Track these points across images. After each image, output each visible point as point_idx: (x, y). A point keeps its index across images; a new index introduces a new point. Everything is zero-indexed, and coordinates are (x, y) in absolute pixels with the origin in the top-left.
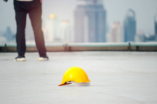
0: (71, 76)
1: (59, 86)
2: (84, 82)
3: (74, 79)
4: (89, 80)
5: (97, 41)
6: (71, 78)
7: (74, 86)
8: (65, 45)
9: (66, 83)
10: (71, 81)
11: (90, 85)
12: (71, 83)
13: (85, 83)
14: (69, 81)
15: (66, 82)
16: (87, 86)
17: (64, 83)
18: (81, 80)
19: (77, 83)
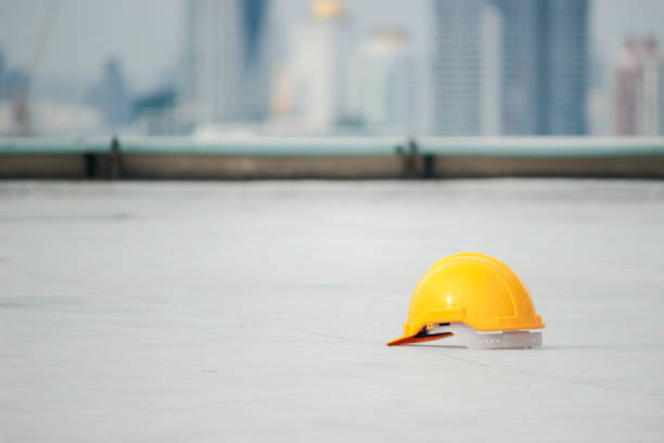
0: (449, 300)
1: (390, 345)
2: (514, 326)
3: (464, 311)
4: (539, 319)
5: (543, 129)
6: (449, 308)
7: (465, 347)
8: (407, 149)
9: (423, 335)
10: (448, 324)
11: (544, 343)
12: (449, 334)
13: (520, 333)
14: (441, 325)
15: (425, 328)
16: (530, 348)
17: (413, 332)
18: (497, 319)
19: (479, 333)
